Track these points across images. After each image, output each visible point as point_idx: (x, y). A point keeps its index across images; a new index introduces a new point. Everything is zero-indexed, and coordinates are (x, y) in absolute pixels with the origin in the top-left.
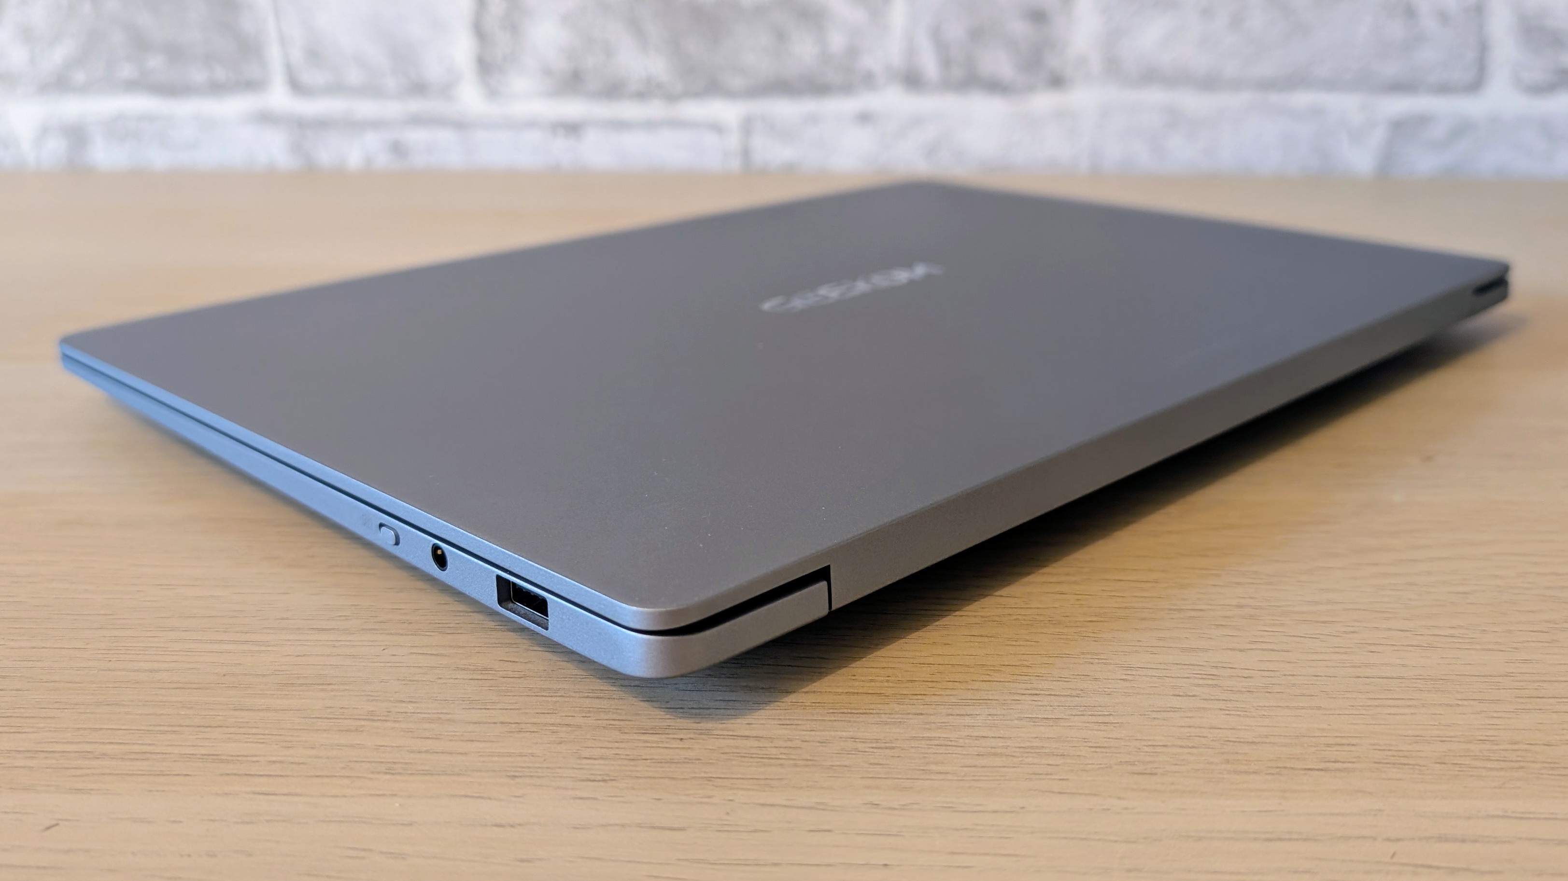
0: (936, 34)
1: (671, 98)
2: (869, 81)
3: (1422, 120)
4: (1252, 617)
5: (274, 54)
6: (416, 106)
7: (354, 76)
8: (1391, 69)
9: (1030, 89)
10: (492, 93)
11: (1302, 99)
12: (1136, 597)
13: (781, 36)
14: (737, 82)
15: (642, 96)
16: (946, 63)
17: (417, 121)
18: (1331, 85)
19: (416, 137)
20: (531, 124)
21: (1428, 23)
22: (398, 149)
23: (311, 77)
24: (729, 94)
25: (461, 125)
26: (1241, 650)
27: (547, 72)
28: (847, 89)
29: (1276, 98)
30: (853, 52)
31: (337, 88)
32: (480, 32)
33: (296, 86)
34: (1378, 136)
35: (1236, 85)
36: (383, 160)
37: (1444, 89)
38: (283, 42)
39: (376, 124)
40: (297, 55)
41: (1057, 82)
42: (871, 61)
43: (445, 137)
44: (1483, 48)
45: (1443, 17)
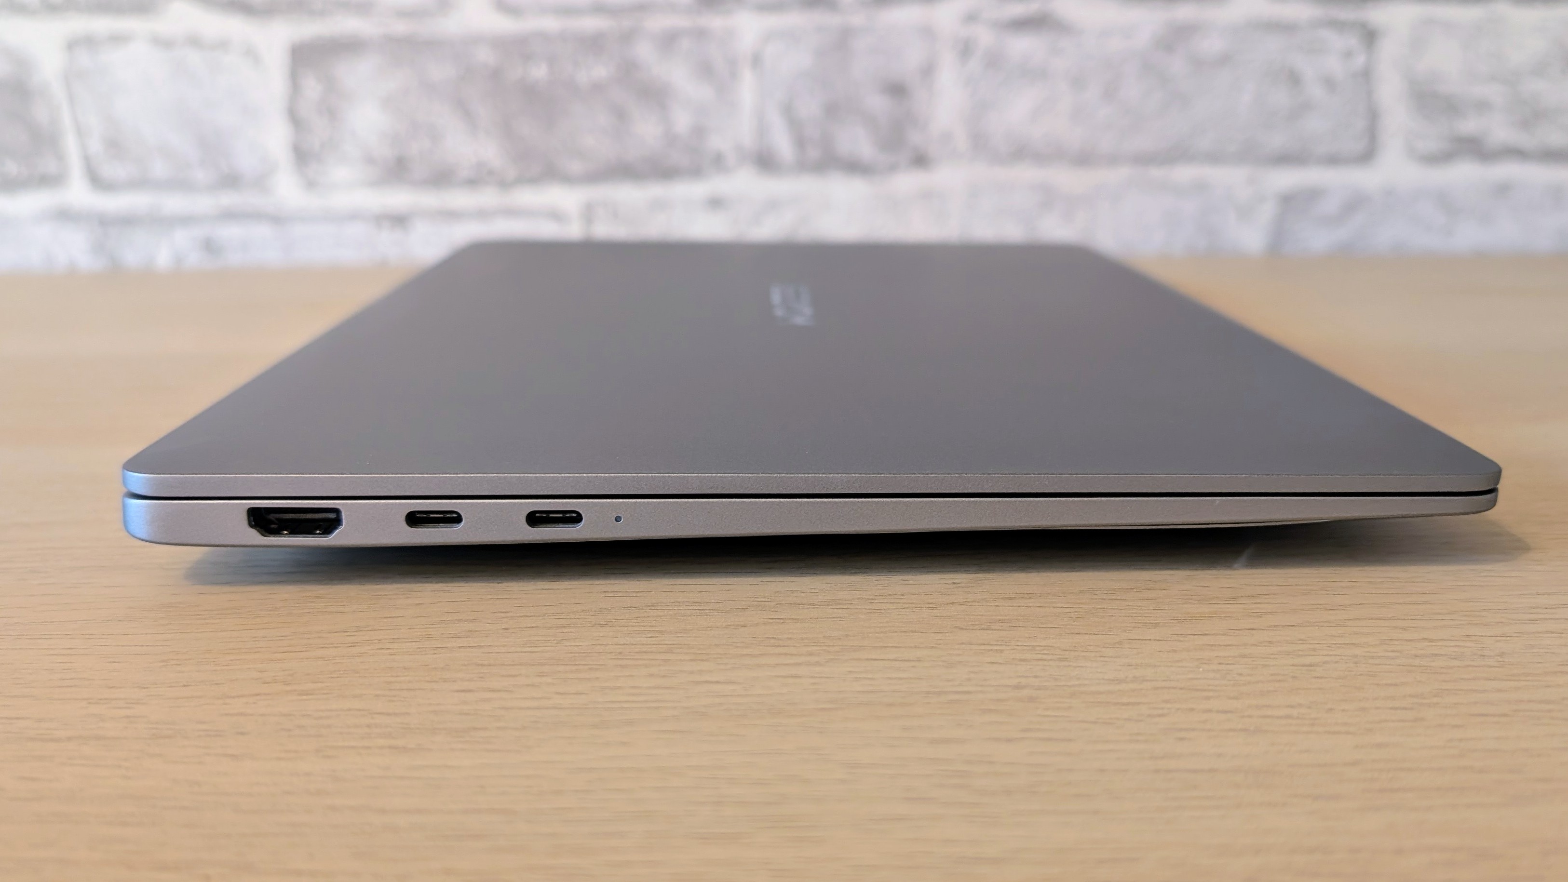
0: (788, 111)
1: (504, 185)
2: (718, 162)
3: (1312, 195)
4: (1031, 699)
5: (71, 144)
6: (228, 199)
7: (159, 169)
8: (1277, 141)
9: (893, 168)
10: (311, 185)
11: (1184, 173)
12: (890, 678)
13: (620, 114)
14: (576, 167)
15: (473, 182)
16: (800, 142)
17: (229, 215)
18: (1215, 158)
19: (230, 232)
20: (354, 216)
21: (1316, 91)
22: (210, 246)
23: (112, 170)
24: (568, 179)
25: (277, 219)
26: (1009, 740)
27: (370, 160)
28: (695, 172)
29: (1156, 173)
30: (699, 132)
31: (141, 183)
32: (295, 118)
33: (97, 181)
34: (1267, 212)
35: (1113, 160)
36: (194, 259)
37: (1333, 160)
38: (81, 132)
39: (186, 220)
40: (95, 146)
41: (921, 161)
42: (717, 142)
43: (262, 231)
44: (1373, 117)
45: (1330, 83)
